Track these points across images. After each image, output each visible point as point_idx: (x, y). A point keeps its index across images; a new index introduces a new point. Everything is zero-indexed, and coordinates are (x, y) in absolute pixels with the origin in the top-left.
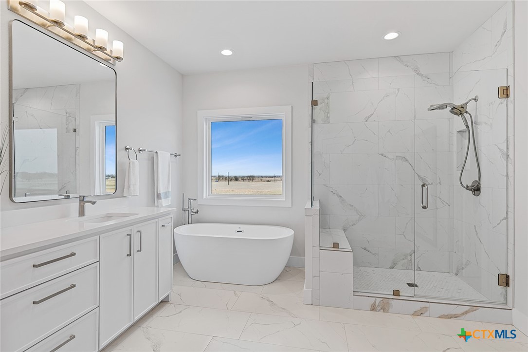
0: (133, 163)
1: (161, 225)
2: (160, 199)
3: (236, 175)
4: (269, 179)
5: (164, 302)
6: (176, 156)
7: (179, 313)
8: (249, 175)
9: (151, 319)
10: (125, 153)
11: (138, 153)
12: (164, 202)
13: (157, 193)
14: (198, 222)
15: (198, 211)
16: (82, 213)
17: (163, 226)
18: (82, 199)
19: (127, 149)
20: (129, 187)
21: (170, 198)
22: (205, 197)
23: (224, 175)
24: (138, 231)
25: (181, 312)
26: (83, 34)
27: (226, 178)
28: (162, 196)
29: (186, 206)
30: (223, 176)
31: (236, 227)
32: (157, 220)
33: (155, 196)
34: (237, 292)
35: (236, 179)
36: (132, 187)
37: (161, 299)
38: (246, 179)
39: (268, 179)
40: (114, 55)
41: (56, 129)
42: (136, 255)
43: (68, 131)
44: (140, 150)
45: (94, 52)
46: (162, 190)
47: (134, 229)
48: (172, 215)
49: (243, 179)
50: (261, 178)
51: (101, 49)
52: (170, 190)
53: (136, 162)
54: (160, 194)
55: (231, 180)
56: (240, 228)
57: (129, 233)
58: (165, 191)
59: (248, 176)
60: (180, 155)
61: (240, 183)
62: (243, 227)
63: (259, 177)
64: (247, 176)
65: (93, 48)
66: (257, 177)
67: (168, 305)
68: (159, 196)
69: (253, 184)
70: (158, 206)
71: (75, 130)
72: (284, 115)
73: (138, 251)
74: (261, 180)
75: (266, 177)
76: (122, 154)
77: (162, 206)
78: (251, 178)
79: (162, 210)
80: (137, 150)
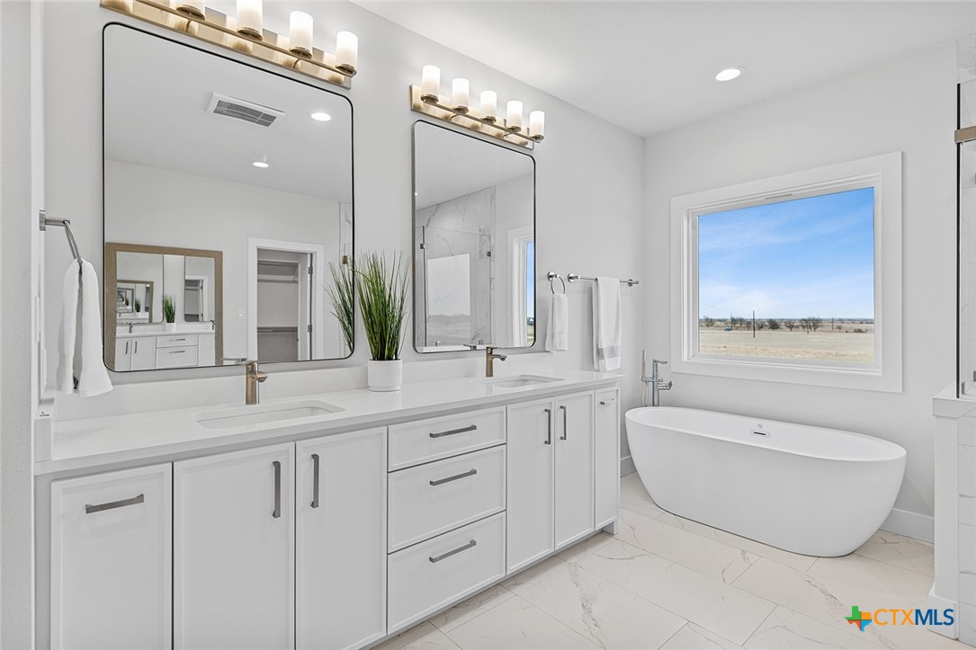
0: (559, 298)
1: (598, 402)
2: (603, 358)
3: (773, 318)
4: (863, 327)
5: (605, 532)
6: (630, 284)
7: (629, 559)
8: (806, 317)
9: (583, 555)
10: (547, 282)
11: (566, 283)
12: (609, 364)
13: (597, 346)
14: (671, 404)
15: (670, 384)
16: (490, 373)
17: (602, 403)
18: (490, 352)
19: (551, 277)
20: (553, 336)
21: (620, 358)
22: (685, 360)
23: (745, 317)
24: (561, 407)
25: (632, 558)
26: (490, 115)
27: (749, 323)
28: (606, 353)
29: (649, 374)
30: (741, 321)
31: (754, 423)
32: (591, 392)
33: (593, 353)
34: (747, 555)
35: (774, 325)
36: (557, 336)
37: (599, 526)
38: (797, 327)
39: (858, 326)
40: (532, 134)
41: (468, 255)
42: (558, 444)
43: (481, 256)
44: (571, 278)
45: (505, 138)
46: (605, 343)
47: (555, 404)
48: (617, 387)
49: (790, 325)
50: (838, 325)
51: (514, 130)
52: (619, 343)
53: (562, 295)
54: (602, 349)
55: (761, 327)
56: (760, 426)
57: (548, 408)
58: (611, 345)
59: (804, 320)
60: (637, 283)
61: (783, 334)
62: (767, 426)
63: (833, 321)
64: (801, 320)
65: (503, 132)
66: (827, 320)
67: (611, 540)
68: (599, 352)
69: (814, 337)
70: (598, 370)
71: (489, 254)
72: (879, 176)
73: (561, 438)
74: (839, 328)
75: (853, 321)
76: (543, 284)
77: (605, 371)
78: (812, 324)
79: (606, 376)
80: (564, 277)
